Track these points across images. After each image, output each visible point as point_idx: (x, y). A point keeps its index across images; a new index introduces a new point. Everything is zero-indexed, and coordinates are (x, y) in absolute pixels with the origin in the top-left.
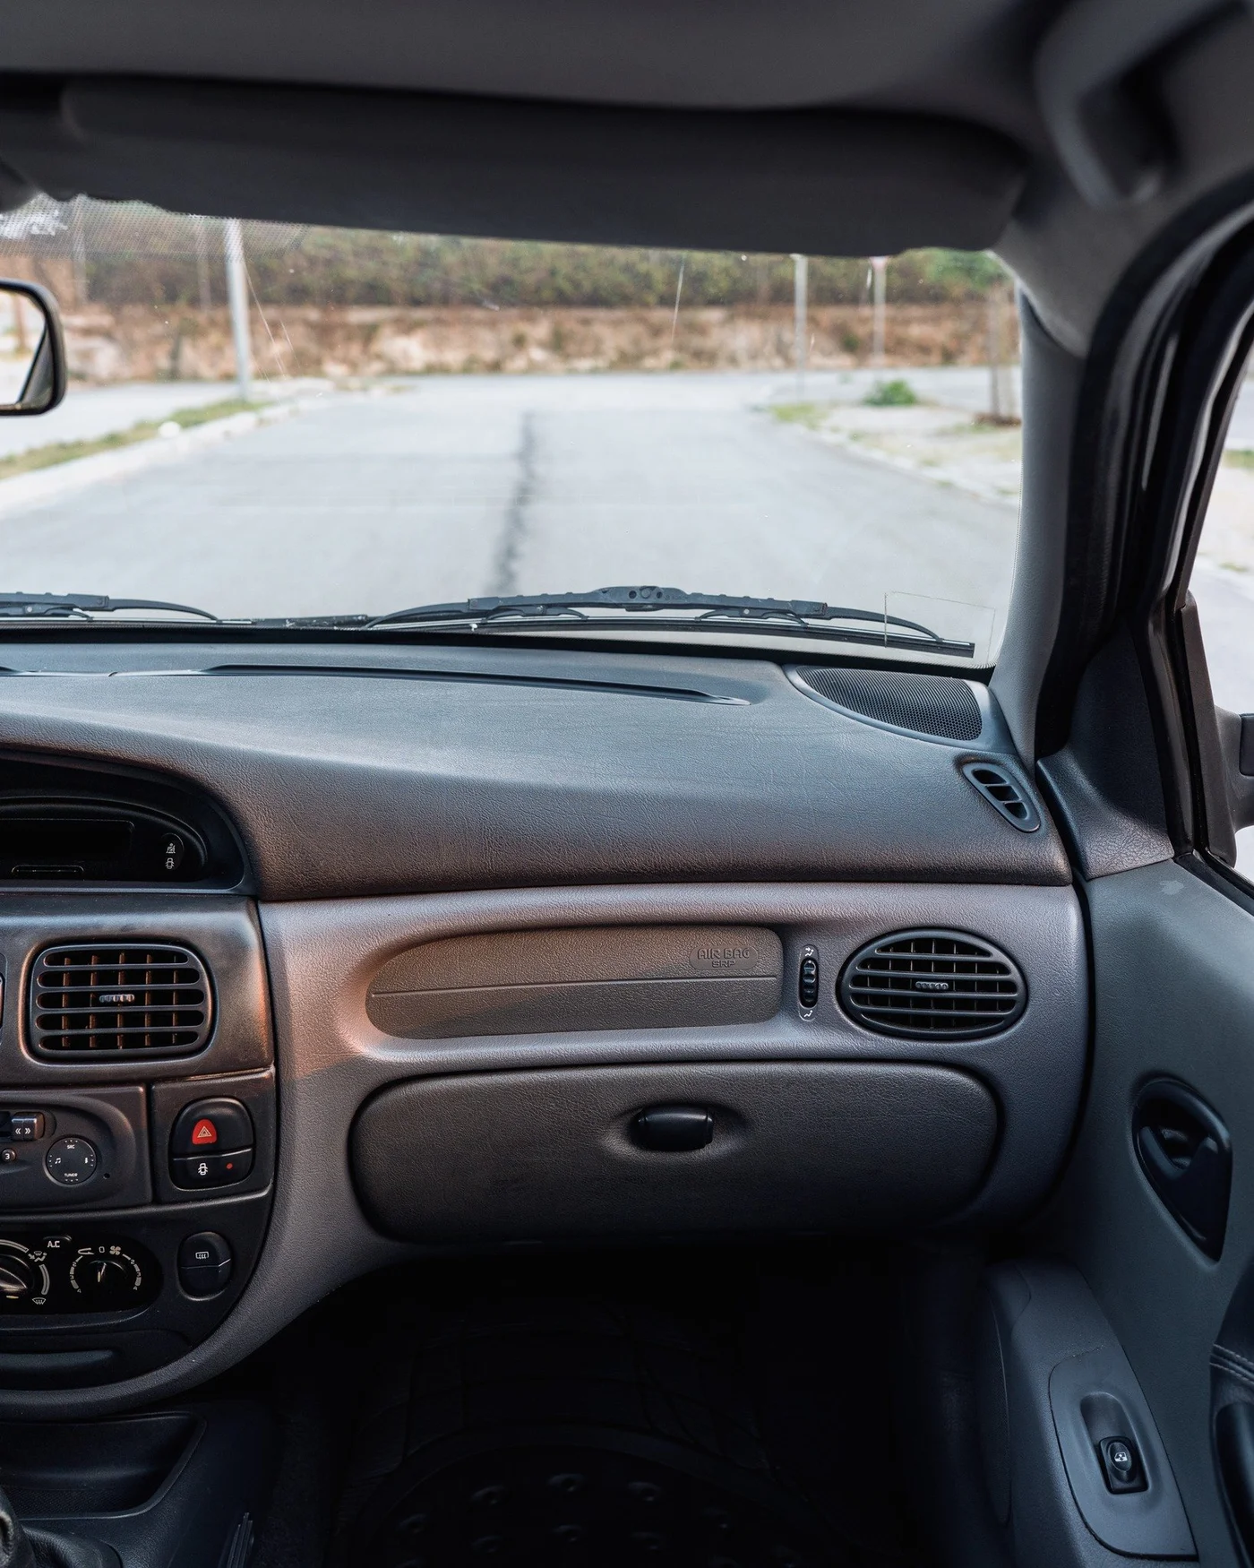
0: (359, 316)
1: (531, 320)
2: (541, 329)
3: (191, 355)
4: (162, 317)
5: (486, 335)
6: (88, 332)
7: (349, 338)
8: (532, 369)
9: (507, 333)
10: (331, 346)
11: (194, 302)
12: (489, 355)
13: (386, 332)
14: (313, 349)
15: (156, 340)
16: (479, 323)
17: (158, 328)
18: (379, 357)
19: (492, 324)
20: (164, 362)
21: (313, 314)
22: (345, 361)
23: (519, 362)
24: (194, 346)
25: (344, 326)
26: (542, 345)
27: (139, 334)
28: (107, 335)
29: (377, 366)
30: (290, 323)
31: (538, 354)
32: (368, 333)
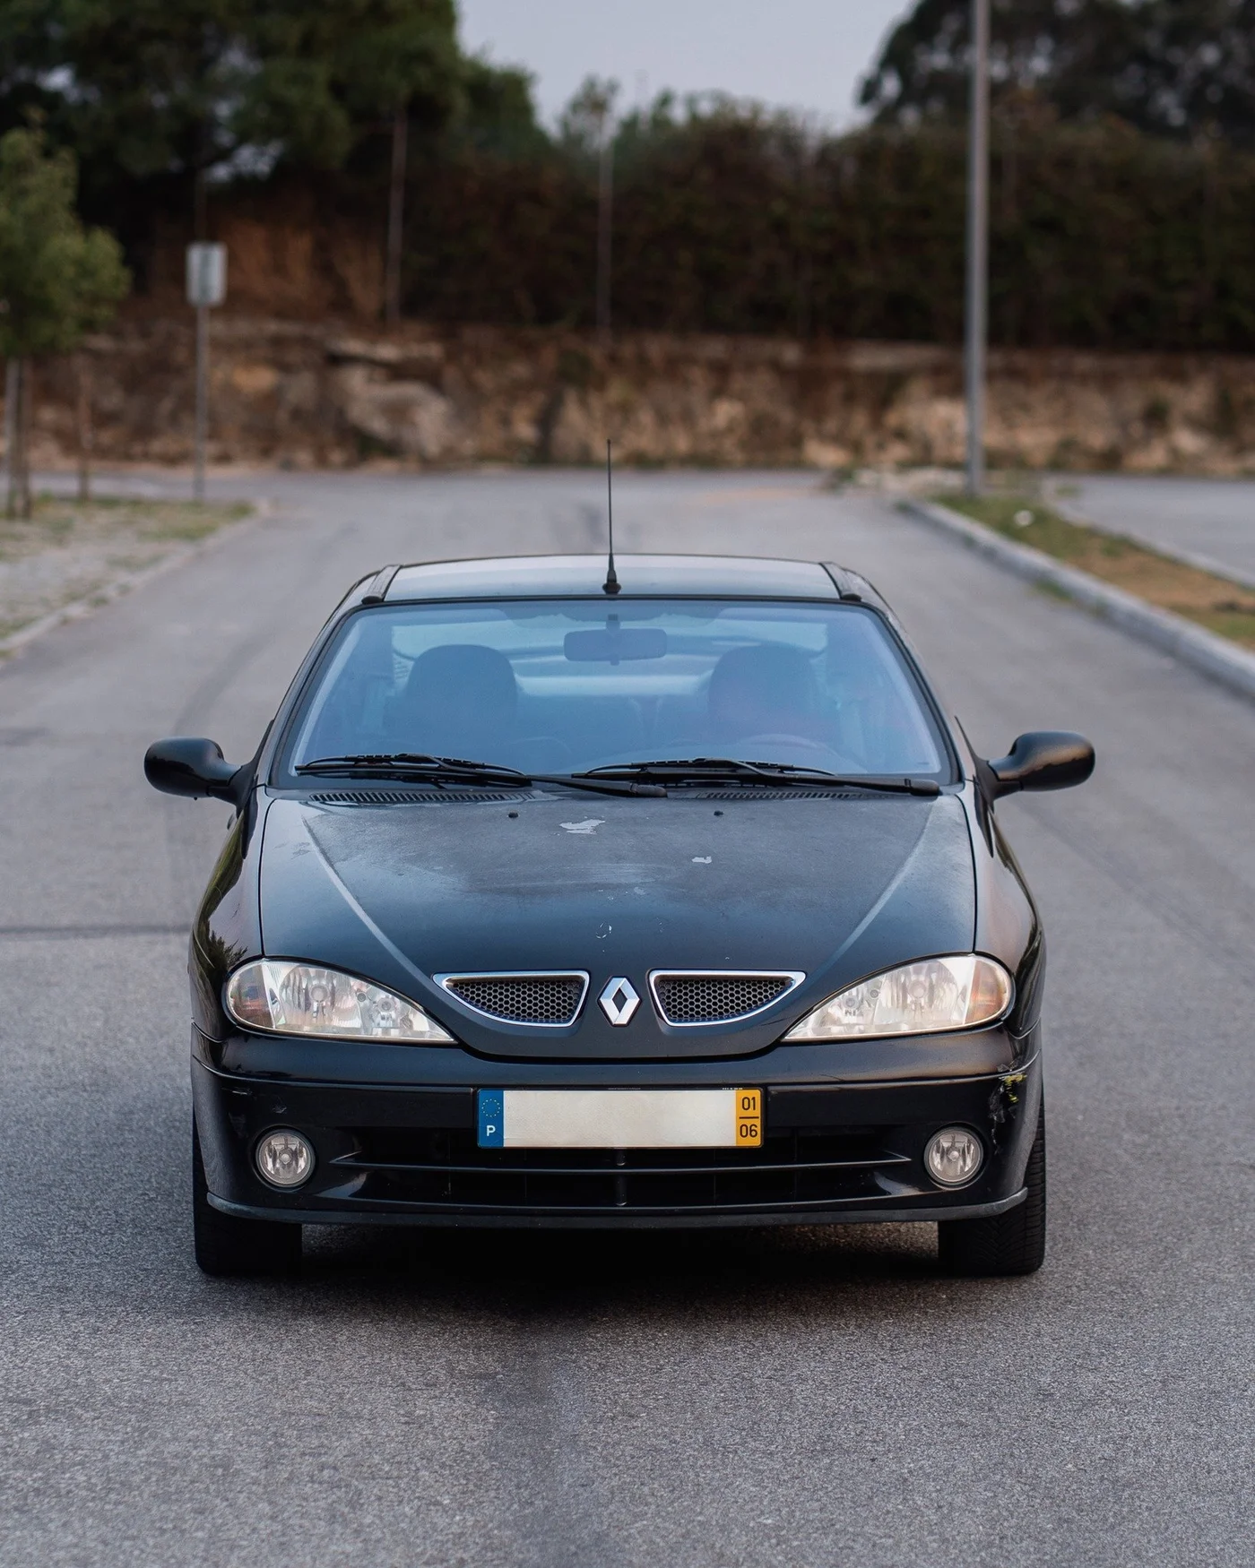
0: (870, 358)
1: (1180, 377)
2: (1195, 397)
3: (576, 421)
4: (529, 350)
5: (1095, 402)
6: (396, 372)
7: (850, 398)
8: (1177, 469)
9: (1134, 401)
10: (819, 414)
11: (586, 323)
12: (1098, 438)
13: (918, 388)
14: (786, 416)
15: (515, 392)
16: (1084, 379)
17: (520, 370)
18: (901, 435)
19: (1107, 382)
20: (525, 430)
21: (791, 354)
22: (838, 439)
23: (1156, 455)
24: (583, 403)
25: (846, 374)
26: (1196, 424)
27: (485, 378)
28: (430, 377)
29: (898, 451)
30: (750, 367)
31: (1188, 441)
32: (887, 390)
